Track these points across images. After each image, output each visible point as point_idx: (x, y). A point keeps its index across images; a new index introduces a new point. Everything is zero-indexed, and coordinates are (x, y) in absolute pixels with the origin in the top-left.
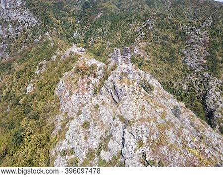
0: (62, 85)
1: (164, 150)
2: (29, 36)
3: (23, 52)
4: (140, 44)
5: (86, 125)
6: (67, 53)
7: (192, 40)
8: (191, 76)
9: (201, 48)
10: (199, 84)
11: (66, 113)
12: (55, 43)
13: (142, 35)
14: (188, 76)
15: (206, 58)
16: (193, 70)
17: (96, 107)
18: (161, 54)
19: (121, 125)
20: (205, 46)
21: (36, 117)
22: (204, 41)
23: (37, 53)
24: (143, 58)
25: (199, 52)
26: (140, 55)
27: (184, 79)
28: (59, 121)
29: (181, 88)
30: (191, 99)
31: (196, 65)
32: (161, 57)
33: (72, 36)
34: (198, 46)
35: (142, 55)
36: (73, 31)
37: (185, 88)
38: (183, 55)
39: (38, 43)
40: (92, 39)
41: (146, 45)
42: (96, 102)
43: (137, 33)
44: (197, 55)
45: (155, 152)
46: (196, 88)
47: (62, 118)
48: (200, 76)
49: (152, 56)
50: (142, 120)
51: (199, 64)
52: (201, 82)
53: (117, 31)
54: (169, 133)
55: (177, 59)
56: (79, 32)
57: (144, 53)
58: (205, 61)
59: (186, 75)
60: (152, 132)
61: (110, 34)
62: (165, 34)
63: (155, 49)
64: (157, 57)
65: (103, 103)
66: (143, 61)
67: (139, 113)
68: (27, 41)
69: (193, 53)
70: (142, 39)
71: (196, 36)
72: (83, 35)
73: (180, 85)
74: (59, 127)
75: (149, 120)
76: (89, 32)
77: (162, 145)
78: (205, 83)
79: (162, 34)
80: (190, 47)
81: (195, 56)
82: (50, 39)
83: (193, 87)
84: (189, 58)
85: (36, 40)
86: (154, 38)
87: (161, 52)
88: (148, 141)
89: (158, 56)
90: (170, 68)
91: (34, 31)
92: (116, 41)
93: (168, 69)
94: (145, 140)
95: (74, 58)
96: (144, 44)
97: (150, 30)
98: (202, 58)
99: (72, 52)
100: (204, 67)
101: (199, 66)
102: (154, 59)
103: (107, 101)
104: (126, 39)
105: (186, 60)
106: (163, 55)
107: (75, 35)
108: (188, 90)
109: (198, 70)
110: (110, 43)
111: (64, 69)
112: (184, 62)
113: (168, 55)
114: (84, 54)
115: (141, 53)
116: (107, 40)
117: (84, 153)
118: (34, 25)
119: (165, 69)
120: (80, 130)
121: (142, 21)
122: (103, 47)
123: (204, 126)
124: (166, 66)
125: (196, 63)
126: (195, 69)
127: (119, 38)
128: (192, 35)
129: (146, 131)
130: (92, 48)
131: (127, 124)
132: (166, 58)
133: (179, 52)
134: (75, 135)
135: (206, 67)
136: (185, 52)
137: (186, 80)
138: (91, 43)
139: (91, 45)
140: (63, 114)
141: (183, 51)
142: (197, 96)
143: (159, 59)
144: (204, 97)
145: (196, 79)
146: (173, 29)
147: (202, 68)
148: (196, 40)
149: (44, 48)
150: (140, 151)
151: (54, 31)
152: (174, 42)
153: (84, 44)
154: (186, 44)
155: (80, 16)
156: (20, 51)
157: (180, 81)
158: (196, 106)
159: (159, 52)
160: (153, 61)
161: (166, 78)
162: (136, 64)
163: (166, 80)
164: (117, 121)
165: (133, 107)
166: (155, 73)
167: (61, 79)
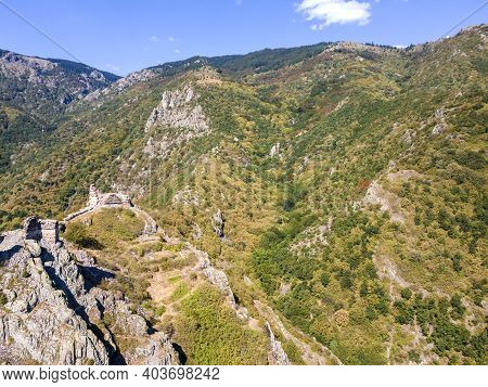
4: (391, 175)
13: (408, 152)
18: (444, 207)
24: (386, 216)
26: (378, 207)
32: (443, 216)
33: (268, 153)
35: (385, 208)
40: (306, 158)
41: (405, 179)
43: (402, 146)
49: (413, 212)
56: (284, 144)
57: (391, 201)
62: (475, 150)
63: (428, 190)
64: (430, 217)
66: (380, 223)
70: (403, 161)
72: (289, 151)
79: (463, 149)
86: (435, 159)
87: (446, 200)
89: (435, 211)
96: (403, 176)
97: (432, 138)
102: (417, 221)
104: (370, 162)
106: (449, 211)
110: (334, 170)
115: (383, 201)
118: (201, 134)
119: (446, 256)
121: (425, 114)
124: (453, 245)
127: (355, 159)
130: (298, 179)
132: (461, 221)
138: (300, 168)
143: (435, 223)
151: (231, 144)
155: (300, 111)
159: (438, 203)
160: (415, 227)
161: (443, 286)
162: (357, 232)
163: (439, 294)
166: (410, 265)
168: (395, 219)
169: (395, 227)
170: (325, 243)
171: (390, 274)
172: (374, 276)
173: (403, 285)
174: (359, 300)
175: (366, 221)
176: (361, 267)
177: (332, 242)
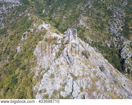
0: (38, 49)
1: (94, 94)
2: (15, 12)
3: (13, 22)
4: (83, 18)
6: (40, 27)
7: (115, 16)
8: (113, 38)
9: (120, 21)
10: (117, 43)
11: (41, 66)
12: (32, 18)
13: (84, 12)
14: (111, 38)
15: (122, 28)
16: (114, 35)
17: (58, 66)
18: (96, 25)
19: (71, 79)
20: (122, 20)
21: (24, 68)
22: (122, 17)
23: (21, 24)
24: (85, 27)
25: (118, 23)
26: (83, 25)
27: (109, 40)
28: (37, 70)
29: (107, 46)
30: (112, 52)
31: (116, 32)
32: (96, 26)
33: (42, 12)
34: (118, 20)
35: (84, 26)
36: (43, 9)
37: (109, 45)
38: (109, 25)
39: (21, 17)
40: (54, 14)
41: (87, 19)
42: (58, 63)
43: (82, 11)
44: (117, 25)
46: (116, 45)
47: (38, 69)
48: (118, 38)
49: (90, 26)
50: (83, 76)
51: (118, 31)
52: (119, 42)
53: (70, 9)
54: (98, 83)
55: (105, 28)
56: (46, 10)
57: (85, 24)
58: (122, 29)
59: (110, 38)
60: (88, 84)
61: (65, 11)
62: (99, 12)
63: (92, 21)
64: (93, 27)
65: (61, 64)
66: (85, 29)
67: (81, 72)
68: (14, 16)
69: (115, 24)
70: (85, 15)
71: (117, 13)
72: (48, 12)
73: (106, 44)
74: (37, 74)
75: (87, 76)
76: (52, 10)
77: (94, 91)
78: (121, 43)
79: (96, 12)
80: (114, 20)
81: (116, 26)
82: (29, 15)
83: (114, 45)
84: (113, 27)
85: (20, 15)
86: (92, 14)
87: (96, 23)
88: (86, 89)
89: (94, 26)
90: (101, 33)
91: (19, 9)
92: (69, 16)
93: (100, 34)
94: (84, 88)
95: (44, 32)
96: (86, 18)
97: (89, 9)
98: (120, 27)
99: (42, 28)
100: (121, 33)
101: (118, 32)
102: (91, 28)
103: (64, 63)
104: (75, 15)
105: (111, 29)
107: (44, 11)
108: (111, 47)
109: (117, 35)
110: (65, 17)
111: (38, 39)
112: (109, 30)
113: (99, 25)
114: (50, 29)
115: (84, 24)
116: (63, 15)
117: (52, 92)
118: (18, 5)
120: (49, 79)
121: (85, 3)
122: (61, 19)
123: (118, 74)
124: (99, 32)
125: (117, 30)
126: (116, 34)
127: (70, 14)
128: (115, 13)
129: (85, 83)
130: (54, 20)
131: (75, 78)
132: (99, 27)
133: (107, 23)
134: (46, 82)
135: (122, 33)
136: (110, 24)
137: (110, 41)
138: (53, 17)
139: (54, 18)
140: (39, 66)
141: (109, 22)
142: (116, 51)
144: (120, 51)
145: (116, 40)
146: (103, 9)
147: (119, 33)
148: (117, 16)
149: (25, 21)
150: (82, 94)
151: (31, 9)
152: (104, 17)
153: (49, 17)
154: (111, 18)
156: (11, 22)
157: (106, 42)
158: (115, 56)
159: (94, 24)
160: (91, 29)
161: (98, 40)
162: (80, 31)
164: (69, 76)
165: (78, 68)
166: (92, 36)
167: (37, 46)
168: (87, 28)
169: (88, 30)
171: (89, 39)
172: (86, 40)
173: (92, 40)
175: (81, 29)
176: (83, 38)
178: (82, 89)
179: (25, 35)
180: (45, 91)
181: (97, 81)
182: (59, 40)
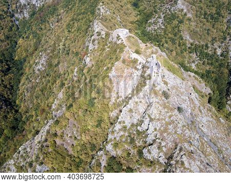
0: (114, 73)
1: (165, 135)
5: (131, 111)
11: (117, 93)
14: (228, 39)
17: (137, 103)
18: (206, 9)
19: (148, 119)
24: (185, 14)
26: (182, 10)
27: (222, 43)
28: (113, 97)
35: (185, 11)
37: (219, 52)
45: (161, 134)
47: (115, 95)
49: (195, 12)
50: (159, 119)
55: (223, 17)
57: (187, 7)
59: (225, 39)
60: (162, 126)
64: (201, 14)
66: (184, 18)
67: (158, 115)
73: (215, 49)
74: (113, 100)
75: (162, 119)
77: (165, 132)
83: (228, 53)
87: (207, 6)
88: (159, 130)
89: (203, 12)
90: (211, 28)
93: (209, 30)
94: (158, 129)
102: (196, 16)
103: (143, 101)
106: (208, 11)
108: (222, 55)
112: (229, 21)
113: (214, 11)
115: (184, 7)
117: (130, 125)
119: (205, 30)
129: (159, 125)
131: (151, 120)
132: (211, 15)
134: (125, 115)
137: (223, 45)
142: (228, 63)
143: (203, 16)
150: (155, 133)
157: (216, 45)
159: (204, 7)
160: (195, 18)
161: (203, 40)
162: (175, 22)
163: (202, 43)
164: (147, 116)
165: (155, 111)
166: (193, 34)
167: (113, 68)
168: (189, 15)
169: (189, 20)
170: (163, 27)
171: (187, 37)
172: (182, 39)
173: (191, 41)
174: (178, 48)
175: (178, 17)
176: (178, 36)
177: (166, 27)
178: (155, 129)
179: (94, 41)
180: (124, 122)
181: (170, 125)
182: (140, 63)
